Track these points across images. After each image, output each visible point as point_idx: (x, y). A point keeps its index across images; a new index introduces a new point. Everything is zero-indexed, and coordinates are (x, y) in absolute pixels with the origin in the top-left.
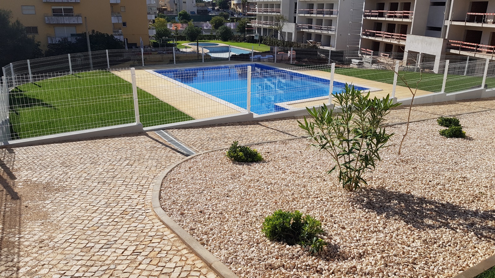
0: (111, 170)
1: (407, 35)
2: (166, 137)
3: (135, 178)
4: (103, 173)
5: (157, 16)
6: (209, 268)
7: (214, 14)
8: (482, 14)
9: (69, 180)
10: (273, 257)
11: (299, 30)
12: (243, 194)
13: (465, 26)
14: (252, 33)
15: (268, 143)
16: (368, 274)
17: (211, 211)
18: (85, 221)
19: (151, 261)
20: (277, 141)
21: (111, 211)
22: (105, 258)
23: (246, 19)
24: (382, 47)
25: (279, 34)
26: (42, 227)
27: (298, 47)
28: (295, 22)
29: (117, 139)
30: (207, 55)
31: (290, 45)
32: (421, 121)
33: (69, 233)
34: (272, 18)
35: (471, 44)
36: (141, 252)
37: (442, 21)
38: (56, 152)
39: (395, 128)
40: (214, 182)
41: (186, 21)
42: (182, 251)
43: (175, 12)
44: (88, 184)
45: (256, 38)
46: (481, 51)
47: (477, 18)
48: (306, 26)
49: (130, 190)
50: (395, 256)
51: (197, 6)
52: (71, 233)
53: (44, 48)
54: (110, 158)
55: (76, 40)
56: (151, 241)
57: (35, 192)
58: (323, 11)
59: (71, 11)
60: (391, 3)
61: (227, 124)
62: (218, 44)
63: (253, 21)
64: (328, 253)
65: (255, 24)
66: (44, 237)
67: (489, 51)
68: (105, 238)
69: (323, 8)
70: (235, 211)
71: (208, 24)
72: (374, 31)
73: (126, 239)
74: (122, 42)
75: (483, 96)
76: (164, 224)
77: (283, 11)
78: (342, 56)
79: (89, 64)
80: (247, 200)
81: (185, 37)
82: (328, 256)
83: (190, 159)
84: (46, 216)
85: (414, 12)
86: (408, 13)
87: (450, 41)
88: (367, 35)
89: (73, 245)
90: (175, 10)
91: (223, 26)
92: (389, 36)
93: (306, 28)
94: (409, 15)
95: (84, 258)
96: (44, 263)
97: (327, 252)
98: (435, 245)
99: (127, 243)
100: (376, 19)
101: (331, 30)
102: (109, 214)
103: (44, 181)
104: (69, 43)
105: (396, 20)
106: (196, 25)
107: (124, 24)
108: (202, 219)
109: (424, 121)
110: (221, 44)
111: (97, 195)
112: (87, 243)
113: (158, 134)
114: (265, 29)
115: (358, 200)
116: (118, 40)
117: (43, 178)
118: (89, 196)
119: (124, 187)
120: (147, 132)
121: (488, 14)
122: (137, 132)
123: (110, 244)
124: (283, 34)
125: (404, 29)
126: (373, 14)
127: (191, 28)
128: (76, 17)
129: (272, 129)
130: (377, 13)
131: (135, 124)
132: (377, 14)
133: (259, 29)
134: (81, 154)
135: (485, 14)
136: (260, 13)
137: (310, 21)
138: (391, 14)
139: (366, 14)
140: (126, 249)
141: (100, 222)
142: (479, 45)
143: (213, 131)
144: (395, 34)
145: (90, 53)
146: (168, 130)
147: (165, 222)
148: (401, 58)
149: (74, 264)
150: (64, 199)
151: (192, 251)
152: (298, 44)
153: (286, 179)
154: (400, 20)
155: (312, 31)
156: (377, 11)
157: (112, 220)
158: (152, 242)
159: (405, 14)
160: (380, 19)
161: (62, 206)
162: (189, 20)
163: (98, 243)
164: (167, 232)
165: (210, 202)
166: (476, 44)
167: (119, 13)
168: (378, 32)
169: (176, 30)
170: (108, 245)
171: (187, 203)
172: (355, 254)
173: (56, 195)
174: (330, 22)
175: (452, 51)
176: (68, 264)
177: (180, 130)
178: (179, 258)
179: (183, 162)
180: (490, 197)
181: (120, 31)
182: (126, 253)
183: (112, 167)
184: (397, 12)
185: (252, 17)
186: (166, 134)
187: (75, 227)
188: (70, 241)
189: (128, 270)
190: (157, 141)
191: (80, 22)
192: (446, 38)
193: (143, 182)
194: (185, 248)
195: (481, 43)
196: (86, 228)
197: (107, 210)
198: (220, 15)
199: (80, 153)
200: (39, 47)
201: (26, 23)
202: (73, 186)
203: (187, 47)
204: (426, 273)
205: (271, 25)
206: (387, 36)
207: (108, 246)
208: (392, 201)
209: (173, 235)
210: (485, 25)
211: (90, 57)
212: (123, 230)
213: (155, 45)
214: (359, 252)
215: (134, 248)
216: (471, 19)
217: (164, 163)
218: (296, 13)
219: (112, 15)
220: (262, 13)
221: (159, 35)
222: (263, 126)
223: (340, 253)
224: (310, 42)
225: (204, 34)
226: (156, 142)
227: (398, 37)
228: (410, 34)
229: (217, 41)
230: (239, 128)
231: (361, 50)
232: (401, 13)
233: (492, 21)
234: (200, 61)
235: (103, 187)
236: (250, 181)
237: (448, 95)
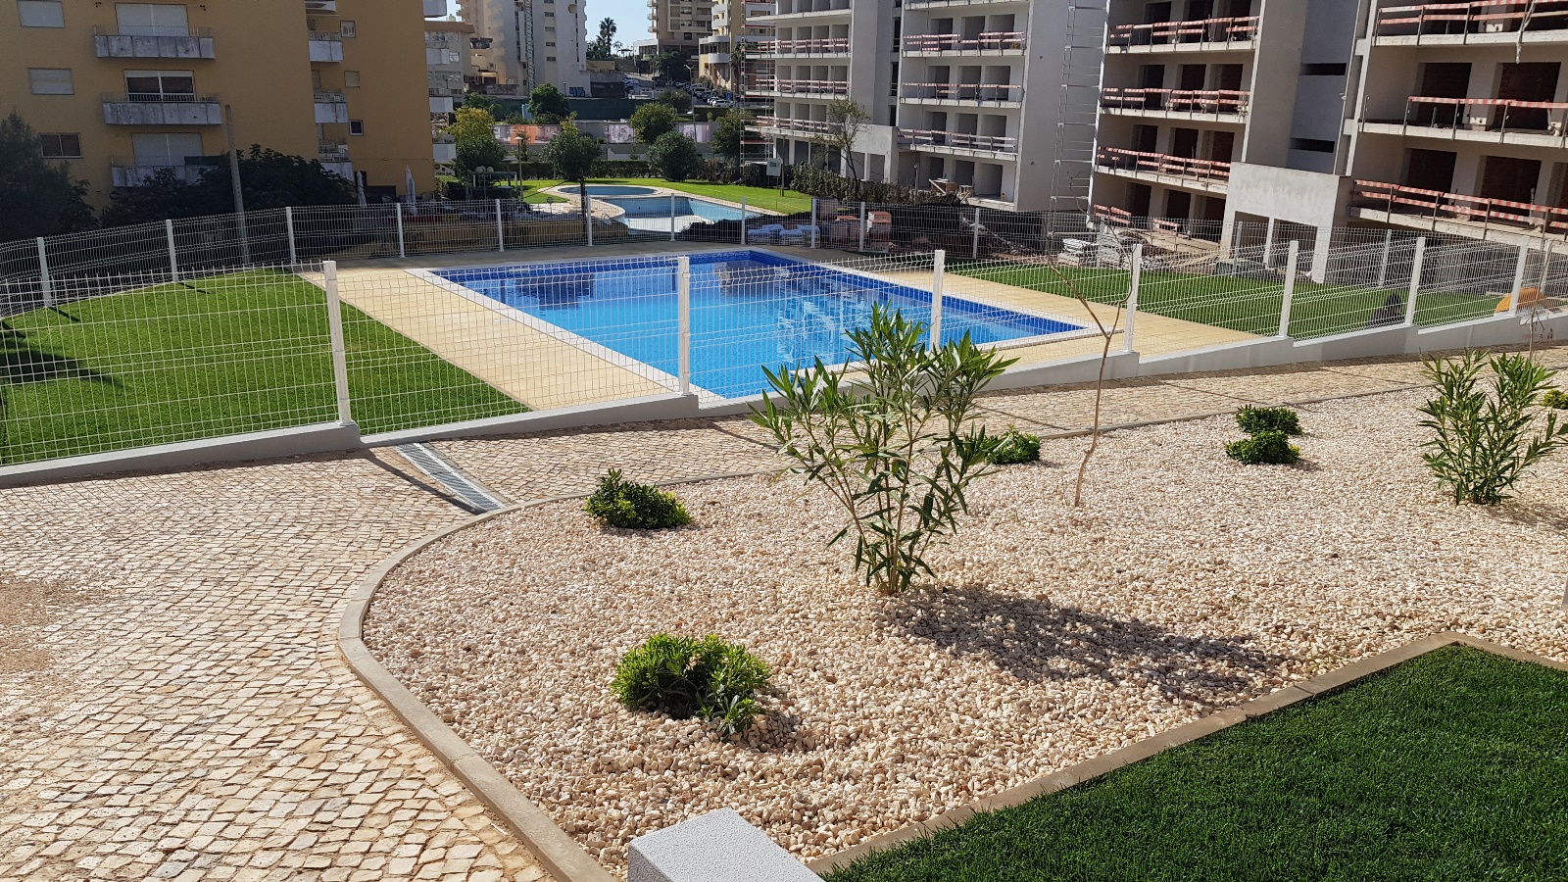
0: (245, 550)
1: (1232, 165)
2: (425, 462)
3: (308, 571)
4: (222, 556)
5: (463, 101)
6: (449, 773)
7: (643, 97)
8: (1454, 101)
9: (120, 574)
10: (622, 746)
11: (906, 147)
12: (597, 606)
13: (1405, 138)
14: (763, 157)
15: (725, 478)
16: (847, 778)
17: (496, 647)
18: (147, 673)
19: (304, 759)
20: (751, 475)
21: (223, 650)
22: (183, 754)
23: (740, 113)
24: (1157, 202)
25: (843, 162)
26: (29, 686)
27: (900, 200)
28: (892, 123)
29: (280, 467)
30: (616, 223)
31: (875, 194)
32: (1194, 418)
33: (100, 701)
34: (821, 110)
35: (1422, 192)
36: (281, 742)
37: (1337, 124)
38: (96, 502)
39: (1111, 437)
40: (528, 579)
41: (554, 119)
42: (390, 738)
43: (521, 89)
44: (173, 584)
45: (774, 172)
46: (1452, 215)
47: (1437, 112)
48: (927, 134)
49: (289, 600)
50: (934, 738)
51: (592, 71)
52: (104, 700)
53: (97, 201)
54: (249, 520)
55: (200, 177)
56: (314, 716)
57: (21, 605)
58: (979, 89)
59: (185, 85)
60: (1185, 66)
61: (617, 425)
62: (652, 191)
63: (763, 119)
64: (768, 736)
65: (769, 128)
66: (30, 710)
67: (1476, 213)
68: (192, 712)
69: (977, 81)
70: (560, 646)
71: (622, 127)
72: (1134, 153)
73: (250, 714)
74: (345, 182)
75: (1409, 349)
76: (360, 677)
77: (857, 89)
78: (1038, 230)
79: (237, 251)
80: (605, 619)
81: (549, 166)
82: (766, 742)
83: (484, 521)
84: (42, 661)
85: (1251, 94)
86: (1236, 98)
87: (1358, 182)
88: (1111, 165)
89: (106, 728)
90: (521, 83)
91: (669, 135)
92: (1178, 168)
93: (927, 142)
94: (1238, 102)
95: (128, 755)
96: (22, 765)
97: (765, 732)
98: (1047, 715)
99: (251, 721)
100: (1138, 113)
101: (1002, 149)
102: (216, 656)
103: (50, 577)
104: (179, 186)
105: (1197, 117)
106: (586, 130)
107: (357, 127)
108: (465, 666)
109: (1203, 418)
110: (664, 190)
111: (194, 612)
112: (143, 724)
113: (404, 455)
114: (801, 145)
115: (898, 616)
116: (333, 176)
117: (47, 570)
118: (170, 613)
119: (273, 592)
120: (372, 450)
121: (1471, 101)
122: (344, 449)
123: (205, 725)
124: (855, 159)
125: (1223, 146)
126: (1128, 99)
127: (569, 138)
128: (203, 106)
129: (750, 440)
130: (1141, 95)
131: (337, 425)
132: (1143, 99)
133: (783, 144)
134: (167, 508)
135: (1463, 101)
136: (784, 95)
137: (938, 119)
138: (1183, 101)
139: (1107, 98)
140: (243, 736)
141: (187, 675)
142: (1446, 196)
143: (571, 446)
144: (1197, 161)
145: (241, 216)
146: (436, 444)
147: (363, 671)
148: (1215, 235)
149: (99, 767)
150: (97, 622)
151: (414, 735)
152: (899, 189)
153: (735, 569)
154: (1211, 118)
155: (944, 150)
156: (1141, 91)
157: (221, 669)
158: (317, 718)
159: (1224, 101)
160: (1149, 114)
161: (91, 637)
162: (564, 114)
163: (172, 721)
164: (363, 696)
165: (503, 625)
166: (1436, 194)
167: (338, 92)
168: (1144, 154)
169: (523, 146)
170: (200, 726)
171: (439, 629)
172: (837, 736)
173: (79, 611)
174: (999, 124)
175: (1367, 214)
176: (85, 769)
177: (471, 444)
178: (377, 752)
179: (462, 529)
180: (1254, 609)
181: (342, 148)
182: (242, 743)
183: (249, 542)
184: (1200, 92)
185: (761, 107)
186: (429, 454)
187: (118, 688)
188: (97, 717)
189: (240, 779)
190: (397, 472)
191: (215, 120)
192: (1348, 173)
193: (332, 579)
194: (400, 732)
195: (1453, 189)
196: (146, 690)
197: (214, 647)
198: (662, 101)
199: (165, 505)
200: (82, 197)
201: (41, 123)
202: (128, 591)
203: (555, 199)
204: (990, 773)
205: (819, 131)
206: (1170, 166)
207: (198, 729)
208: (987, 617)
209: (377, 703)
210: (1462, 135)
211: (243, 228)
212: (244, 693)
213: (454, 192)
214: (845, 731)
215: (266, 731)
216: (1422, 117)
217: (404, 533)
218: (894, 94)
219: (317, 99)
220: (791, 96)
221: (467, 161)
222: (726, 432)
223: (799, 733)
224: (941, 185)
225: (612, 157)
226: (393, 476)
227: (1204, 171)
228: (1240, 161)
229: (653, 180)
230: (653, 438)
231: (1094, 211)
232: (1214, 97)
233: (1484, 123)
234: (582, 241)
235: (214, 593)
236: (631, 575)
237: (1296, 344)
